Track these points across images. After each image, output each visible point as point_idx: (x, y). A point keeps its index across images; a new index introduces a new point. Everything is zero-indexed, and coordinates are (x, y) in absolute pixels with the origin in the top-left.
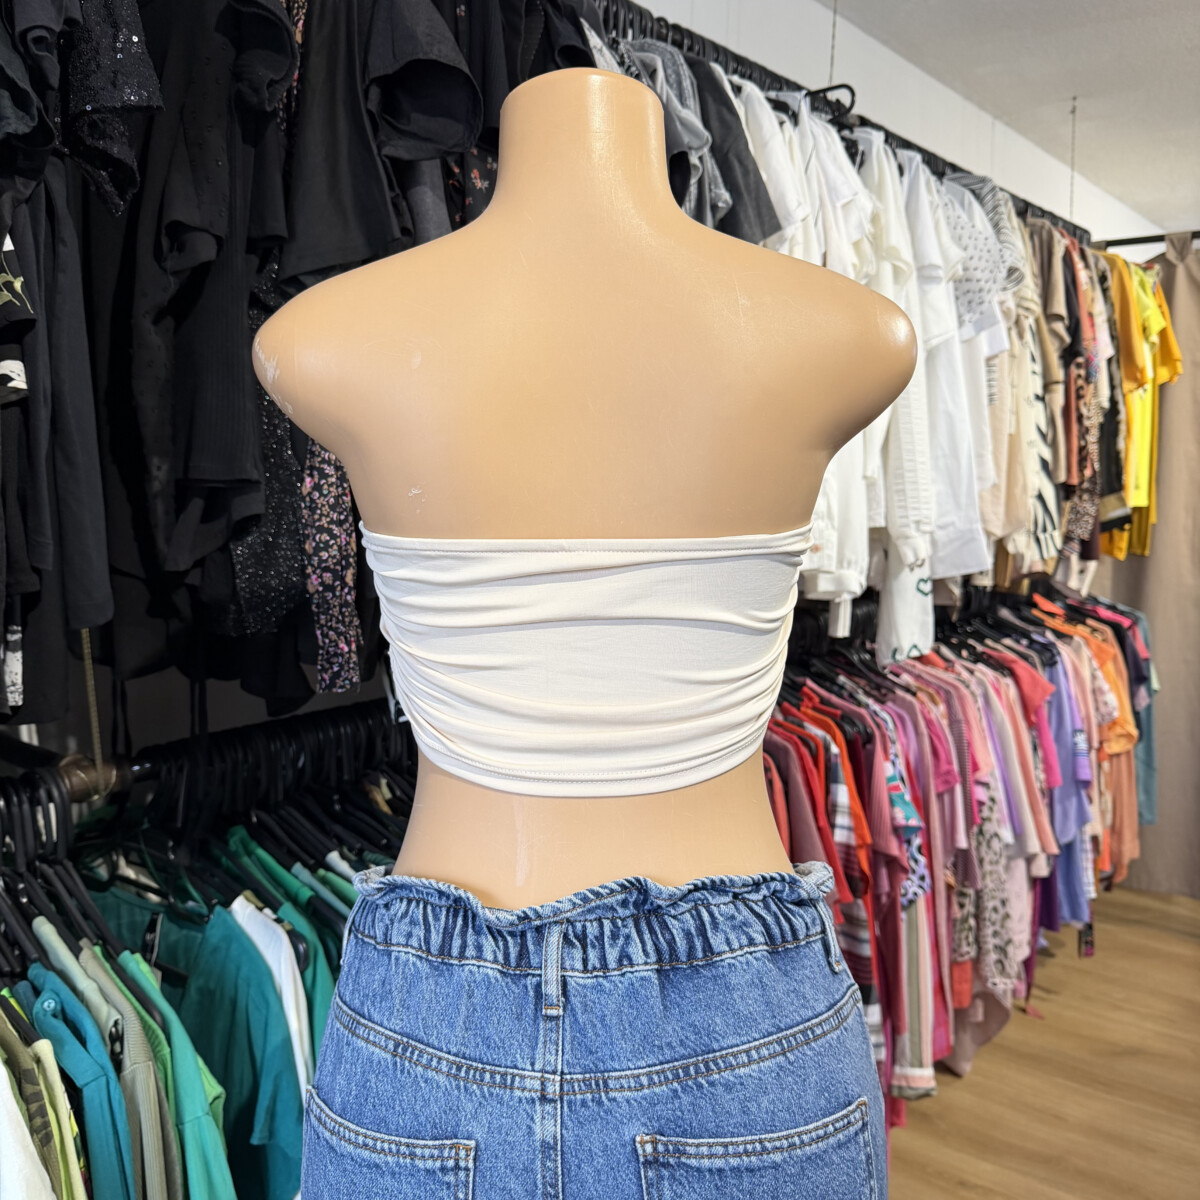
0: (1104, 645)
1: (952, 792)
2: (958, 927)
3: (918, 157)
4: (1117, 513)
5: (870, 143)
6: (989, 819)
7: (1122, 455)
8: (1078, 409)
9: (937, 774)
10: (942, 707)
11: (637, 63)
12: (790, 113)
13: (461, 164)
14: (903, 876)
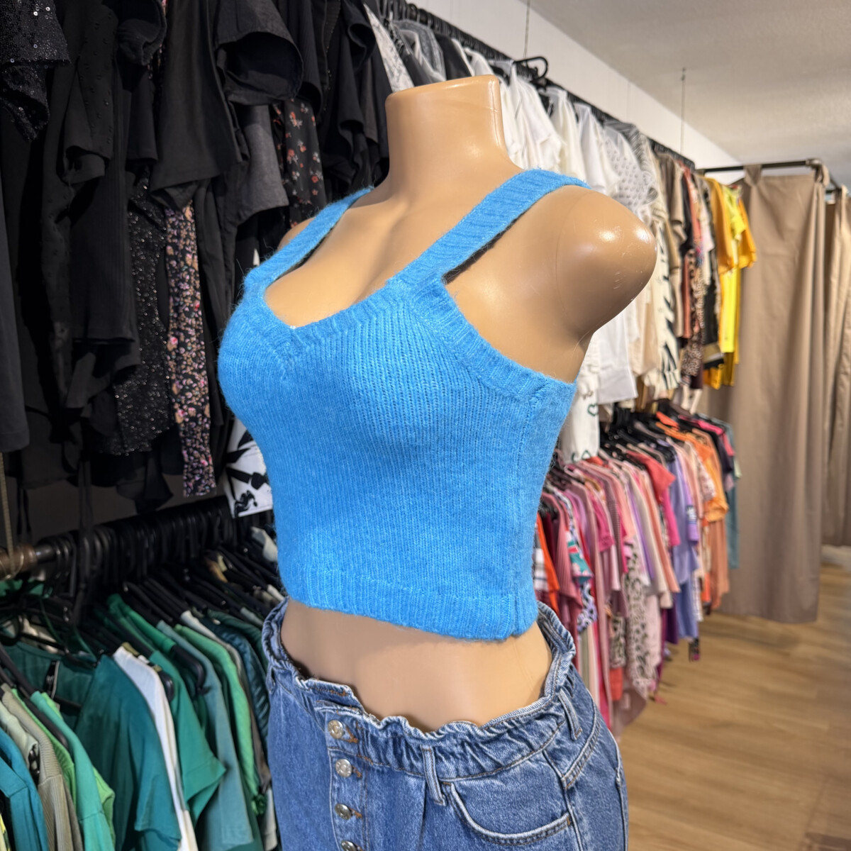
0: (705, 448)
1: (609, 551)
2: (613, 644)
3: (588, 109)
4: (714, 357)
5: (557, 99)
6: (632, 569)
7: (718, 317)
8: (690, 286)
9: (600, 539)
10: (602, 493)
11: (402, 37)
12: (505, 76)
13: (282, 108)
14: (578, 610)
